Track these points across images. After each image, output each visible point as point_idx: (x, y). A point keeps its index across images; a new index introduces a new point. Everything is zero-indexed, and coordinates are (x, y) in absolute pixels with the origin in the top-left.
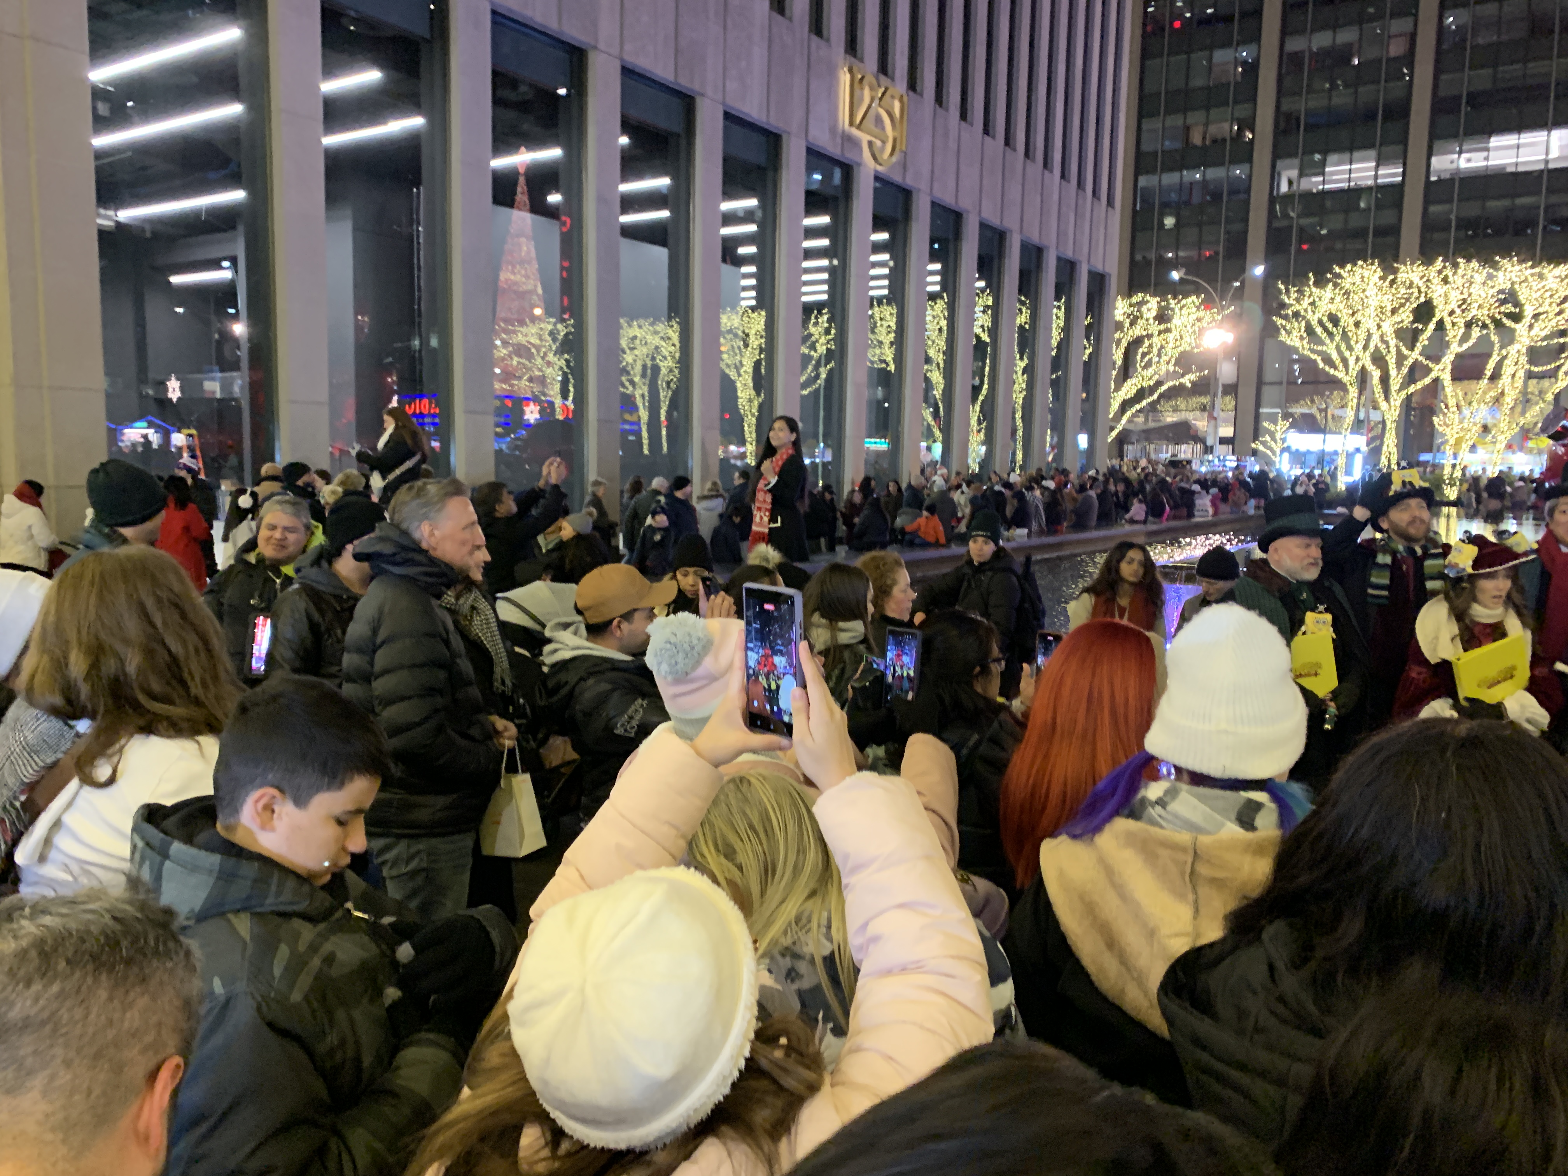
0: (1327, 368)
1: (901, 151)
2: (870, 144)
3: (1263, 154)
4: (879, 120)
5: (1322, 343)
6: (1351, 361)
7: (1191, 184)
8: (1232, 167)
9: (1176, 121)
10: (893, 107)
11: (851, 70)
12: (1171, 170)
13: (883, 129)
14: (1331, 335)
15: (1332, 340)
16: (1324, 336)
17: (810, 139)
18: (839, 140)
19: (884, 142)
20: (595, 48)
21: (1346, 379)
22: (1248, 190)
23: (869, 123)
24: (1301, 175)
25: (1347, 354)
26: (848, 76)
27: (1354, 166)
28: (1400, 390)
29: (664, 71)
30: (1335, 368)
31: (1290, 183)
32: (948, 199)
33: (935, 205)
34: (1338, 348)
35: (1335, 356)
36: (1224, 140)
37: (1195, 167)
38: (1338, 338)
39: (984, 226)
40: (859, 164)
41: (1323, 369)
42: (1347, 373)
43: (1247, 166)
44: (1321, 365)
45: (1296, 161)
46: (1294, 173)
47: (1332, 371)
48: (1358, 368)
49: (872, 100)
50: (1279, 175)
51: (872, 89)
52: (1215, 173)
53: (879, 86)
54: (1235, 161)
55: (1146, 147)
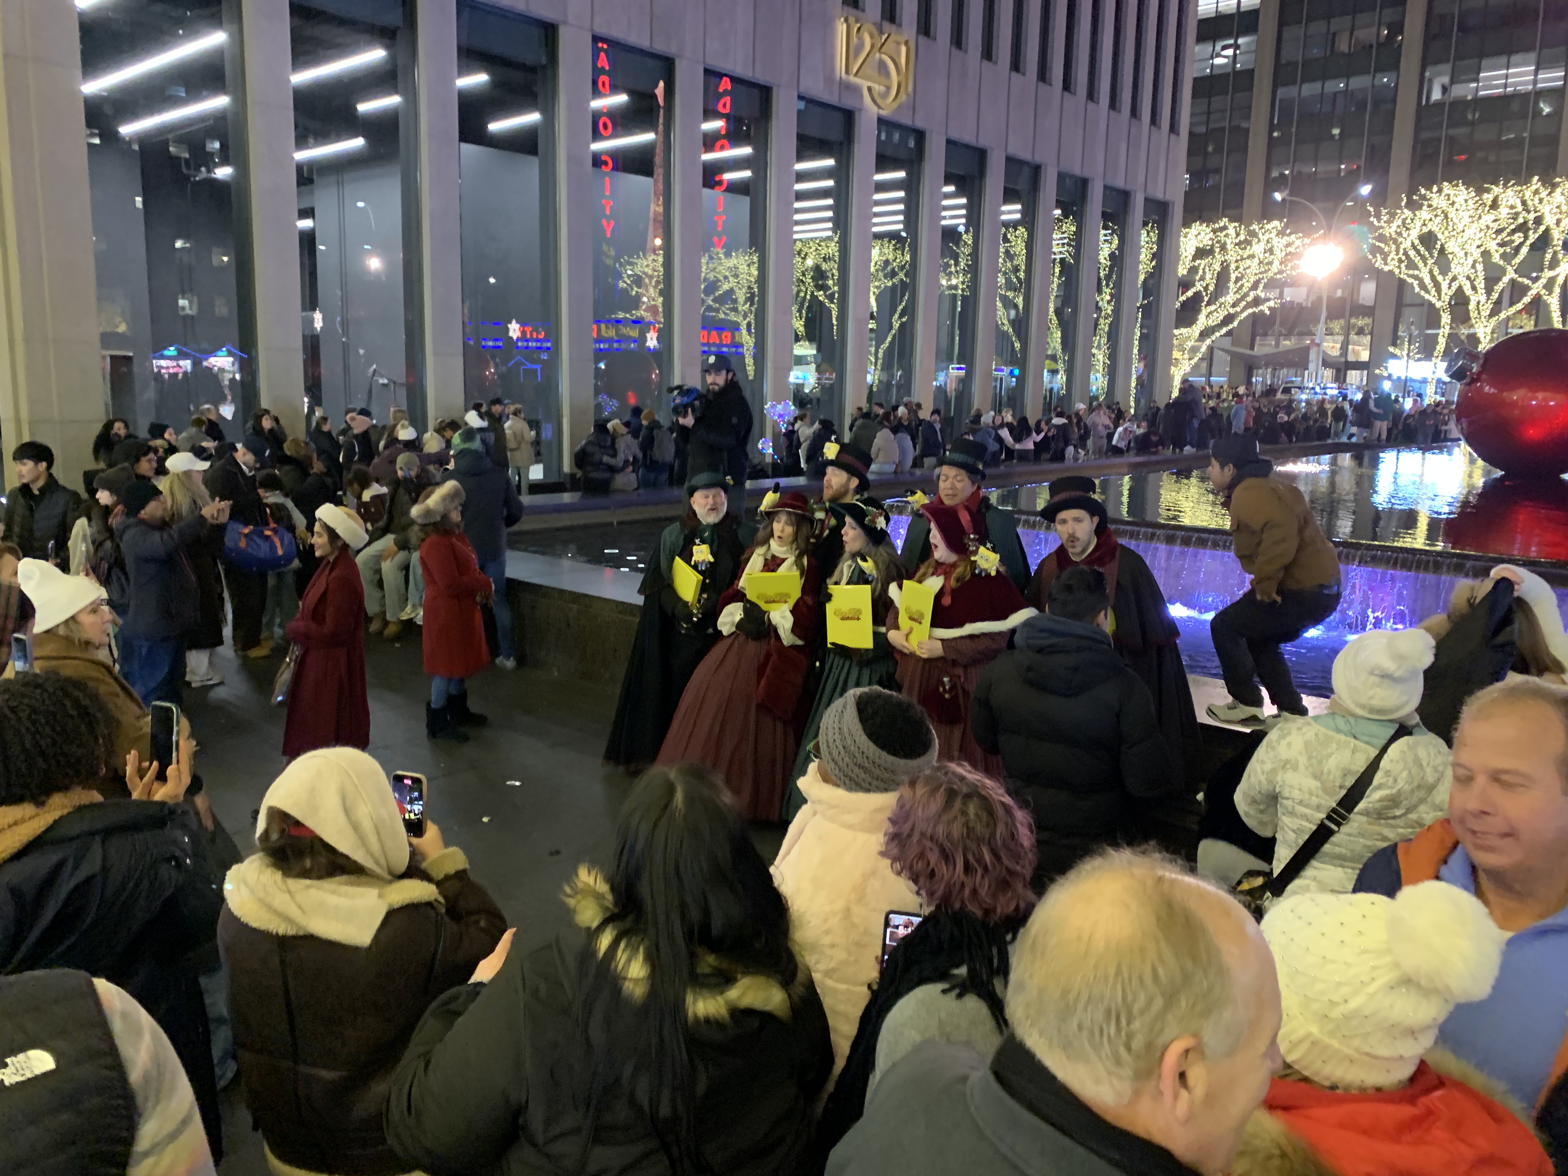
0: (1422, 293)
1: (908, 95)
2: (870, 89)
3: (1410, 60)
4: (882, 66)
5: (1416, 268)
6: (1444, 286)
7: (1335, 94)
8: (1378, 76)
9: (1319, 27)
10: (899, 53)
11: (846, 20)
12: (1313, 80)
13: (887, 74)
14: (1424, 260)
15: (1426, 265)
16: (1417, 259)
17: (801, 89)
18: (836, 89)
19: (888, 88)
20: (565, 23)
21: (1438, 305)
22: (1394, 101)
23: (869, 70)
24: (1453, 82)
25: (1440, 278)
26: (845, 26)
27: (1510, 71)
28: (1491, 316)
29: (638, 38)
30: (1427, 292)
31: (1445, 89)
32: (967, 137)
33: (950, 143)
34: (1431, 272)
35: (1427, 280)
36: (1371, 46)
37: (1337, 76)
38: (1430, 262)
39: (1012, 162)
40: (860, 110)
41: (1418, 294)
42: (1439, 299)
43: (1394, 75)
44: (1417, 289)
45: (1447, 67)
46: (1446, 80)
47: (1427, 296)
48: (1450, 293)
49: (872, 46)
50: (1430, 81)
51: (872, 36)
52: (1359, 82)
53: (881, 32)
54: (1381, 69)
55: (1287, 55)
